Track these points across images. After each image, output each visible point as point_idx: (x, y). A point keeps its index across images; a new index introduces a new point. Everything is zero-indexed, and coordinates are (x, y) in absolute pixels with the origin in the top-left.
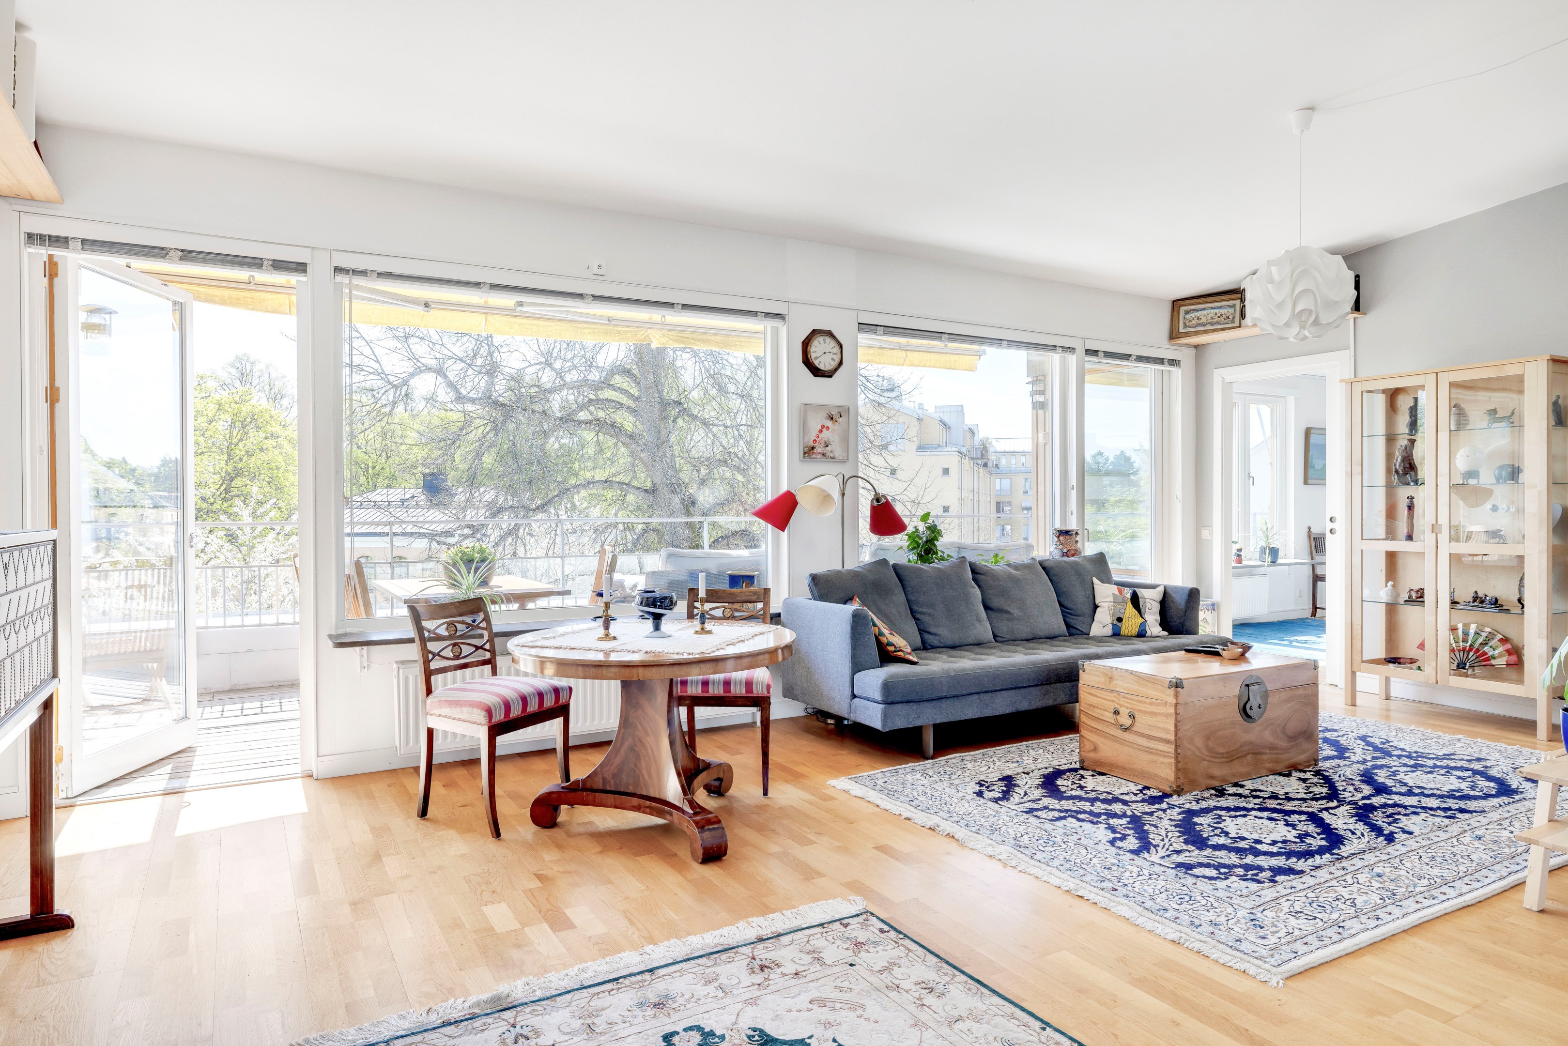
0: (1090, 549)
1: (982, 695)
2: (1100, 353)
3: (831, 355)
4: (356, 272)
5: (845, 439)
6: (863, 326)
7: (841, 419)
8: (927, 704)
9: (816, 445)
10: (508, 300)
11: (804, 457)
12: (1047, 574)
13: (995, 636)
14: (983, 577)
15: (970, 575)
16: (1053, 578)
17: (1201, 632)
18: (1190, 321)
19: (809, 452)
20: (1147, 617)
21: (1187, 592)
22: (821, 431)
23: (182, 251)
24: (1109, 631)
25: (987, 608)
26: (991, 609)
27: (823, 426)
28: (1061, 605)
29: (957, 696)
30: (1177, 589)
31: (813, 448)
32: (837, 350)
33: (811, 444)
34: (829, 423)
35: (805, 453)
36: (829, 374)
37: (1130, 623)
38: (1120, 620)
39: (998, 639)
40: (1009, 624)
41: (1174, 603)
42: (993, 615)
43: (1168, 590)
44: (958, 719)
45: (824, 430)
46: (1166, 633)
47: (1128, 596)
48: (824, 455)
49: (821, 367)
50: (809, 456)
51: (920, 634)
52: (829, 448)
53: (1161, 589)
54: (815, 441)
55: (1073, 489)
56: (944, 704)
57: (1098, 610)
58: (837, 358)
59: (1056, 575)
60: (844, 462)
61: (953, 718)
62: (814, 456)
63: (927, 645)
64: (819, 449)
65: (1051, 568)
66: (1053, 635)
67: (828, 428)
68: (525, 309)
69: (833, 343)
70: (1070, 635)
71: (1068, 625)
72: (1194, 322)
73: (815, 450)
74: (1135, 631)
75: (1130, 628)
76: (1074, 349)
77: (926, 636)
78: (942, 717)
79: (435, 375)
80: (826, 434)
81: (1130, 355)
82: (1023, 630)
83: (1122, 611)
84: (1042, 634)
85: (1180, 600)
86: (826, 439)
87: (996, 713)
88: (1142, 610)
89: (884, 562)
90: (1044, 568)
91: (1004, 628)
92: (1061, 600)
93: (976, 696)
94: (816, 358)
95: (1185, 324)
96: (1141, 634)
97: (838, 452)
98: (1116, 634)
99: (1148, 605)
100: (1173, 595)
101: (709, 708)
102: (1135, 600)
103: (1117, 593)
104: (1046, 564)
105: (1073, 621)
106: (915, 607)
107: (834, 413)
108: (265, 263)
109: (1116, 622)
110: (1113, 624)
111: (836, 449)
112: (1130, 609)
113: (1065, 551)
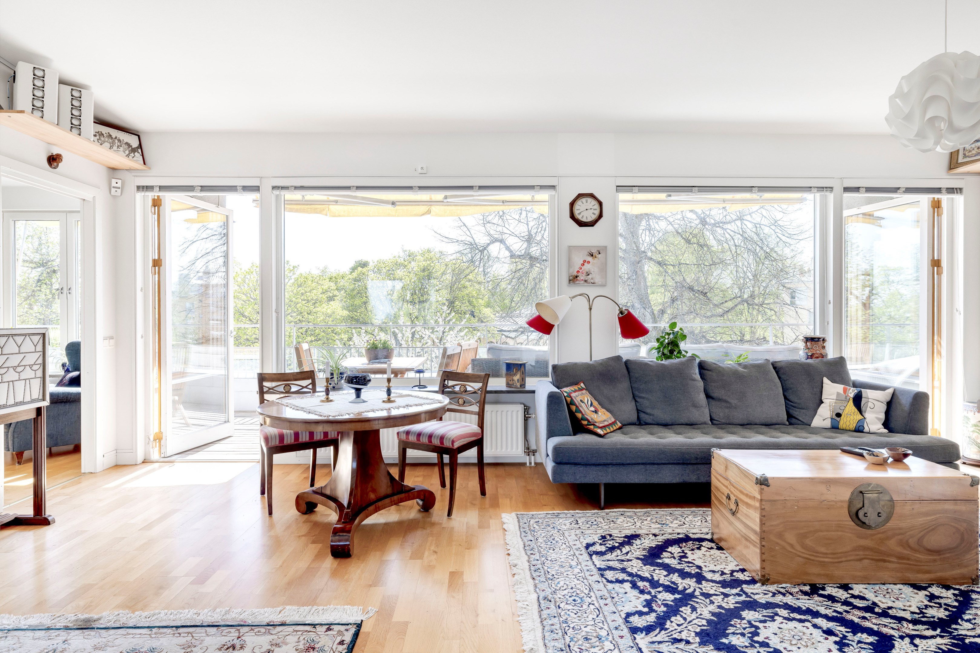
0: (831, 354)
1: (648, 466)
2: (861, 189)
3: (592, 211)
4: (283, 188)
5: (603, 269)
6: (620, 188)
7: (600, 255)
8: (593, 468)
9: (579, 274)
10: (439, 196)
11: (569, 283)
12: (777, 372)
13: (712, 419)
14: (710, 373)
15: (697, 371)
16: (783, 376)
17: (930, 433)
18: (970, 151)
19: (573, 279)
20: (867, 415)
21: (912, 396)
22: (583, 265)
23: (201, 186)
24: (828, 424)
25: (708, 396)
26: (713, 398)
27: (585, 261)
28: (786, 398)
29: (623, 464)
30: (904, 392)
31: (577, 277)
32: (597, 206)
33: (575, 274)
34: (590, 259)
35: (570, 280)
36: (592, 224)
37: (848, 419)
38: (839, 415)
39: (715, 422)
40: (727, 411)
41: (900, 404)
42: (713, 402)
43: (897, 392)
44: (624, 482)
45: (586, 264)
46: (886, 431)
47: (852, 395)
48: (586, 281)
49: (584, 220)
50: (574, 282)
51: (638, 413)
52: (590, 277)
53: (890, 391)
54: (578, 272)
55: (830, 303)
56: (610, 469)
57: (822, 405)
58: (597, 212)
59: (784, 374)
60: (604, 285)
61: (618, 481)
62: (577, 282)
63: (642, 422)
64: (582, 277)
65: (781, 368)
66: (769, 423)
67: (589, 262)
68: (449, 200)
69: (594, 202)
70: (791, 424)
71: (790, 416)
72: (974, 152)
73: (578, 278)
74: (853, 426)
75: (848, 423)
76: (832, 188)
77: (642, 415)
78: (609, 479)
79: (499, 243)
80: (587, 267)
81: (899, 188)
82: (739, 416)
83: (842, 408)
84: (757, 421)
85: (905, 402)
86: (587, 270)
87: (663, 481)
88: (863, 409)
89: (619, 358)
90: (775, 368)
91: (720, 414)
92: (786, 393)
93: (642, 466)
94: (580, 214)
95: (964, 154)
96: (859, 430)
97: (598, 279)
98: (835, 427)
99: (870, 404)
100: (900, 397)
101: (416, 451)
102: (858, 400)
103: (842, 392)
104: (778, 365)
105: (795, 413)
106: (636, 393)
107: (594, 251)
108: (238, 188)
109: (834, 417)
110: (832, 419)
111: (596, 277)
112: (851, 407)
113: (810, 354)
